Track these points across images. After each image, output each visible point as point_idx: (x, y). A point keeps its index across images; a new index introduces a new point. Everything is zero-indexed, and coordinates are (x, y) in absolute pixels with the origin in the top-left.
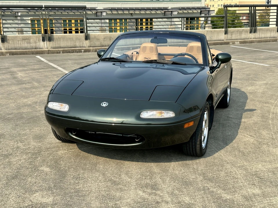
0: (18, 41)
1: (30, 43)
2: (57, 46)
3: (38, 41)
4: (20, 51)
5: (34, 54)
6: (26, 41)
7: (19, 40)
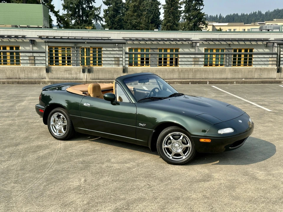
0: (61, 72)
1: (71, 74)
2: (96, 77)
3: (78, 72)
6: (68, 72)
7: (61, 71)
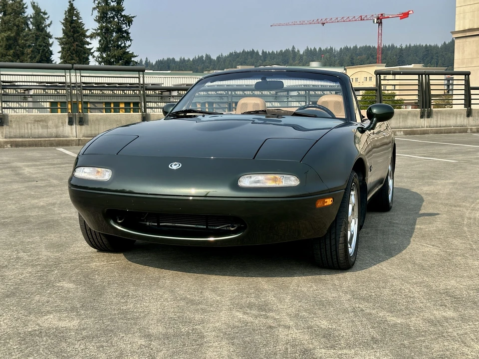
0: (27, 123)
1: (47, 127)
2: (93, 132)
3: (60, 124)
4: (29, 141)
5: (54, 146)
6: (41, 123)
7: (28, 121)
